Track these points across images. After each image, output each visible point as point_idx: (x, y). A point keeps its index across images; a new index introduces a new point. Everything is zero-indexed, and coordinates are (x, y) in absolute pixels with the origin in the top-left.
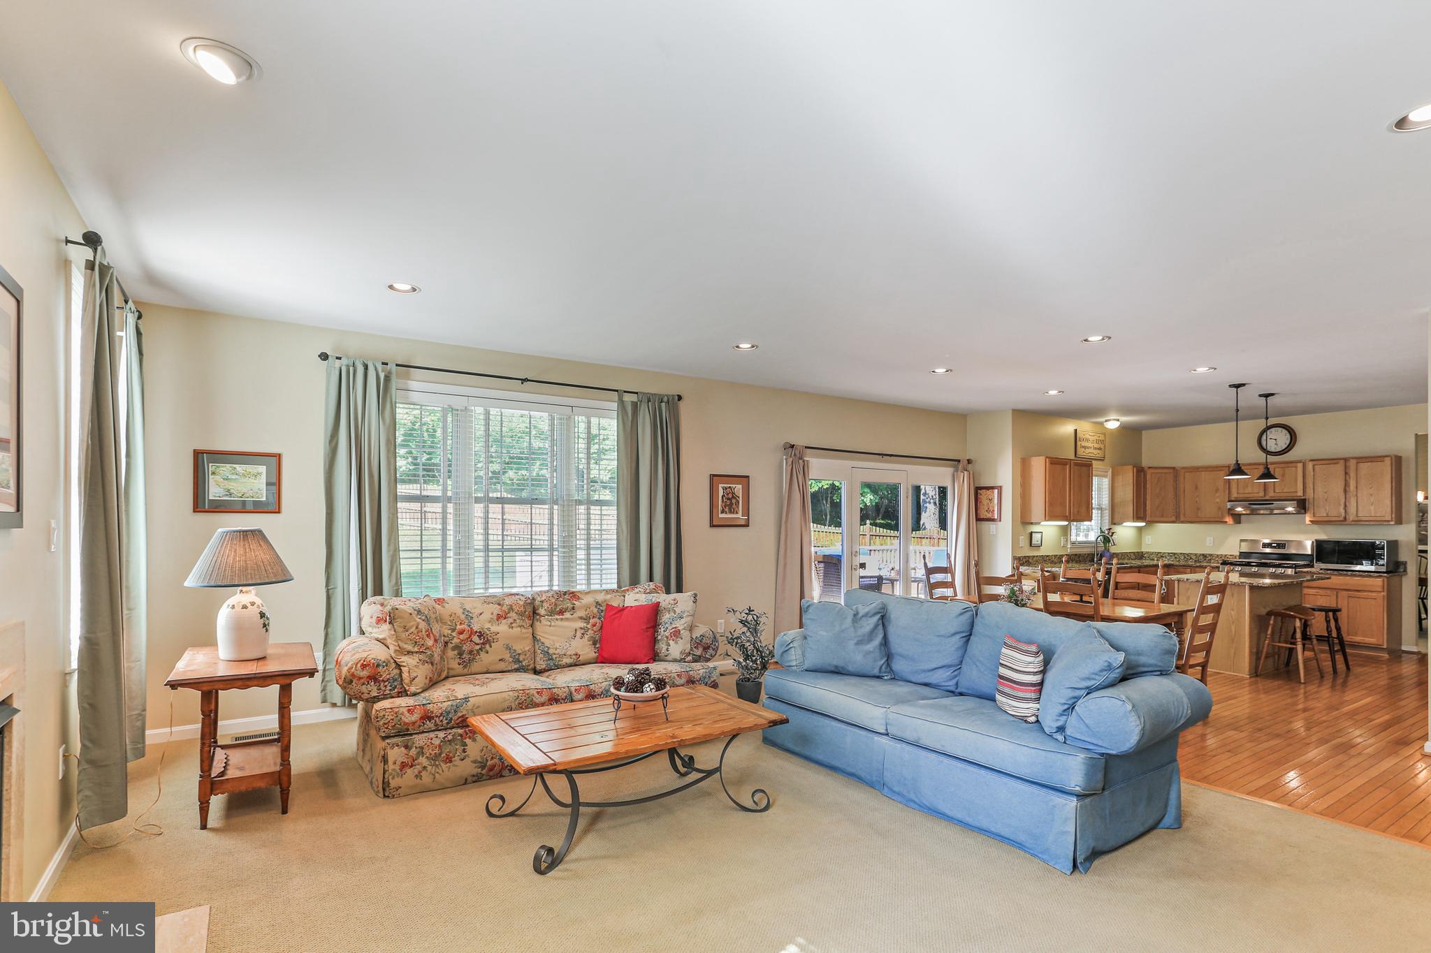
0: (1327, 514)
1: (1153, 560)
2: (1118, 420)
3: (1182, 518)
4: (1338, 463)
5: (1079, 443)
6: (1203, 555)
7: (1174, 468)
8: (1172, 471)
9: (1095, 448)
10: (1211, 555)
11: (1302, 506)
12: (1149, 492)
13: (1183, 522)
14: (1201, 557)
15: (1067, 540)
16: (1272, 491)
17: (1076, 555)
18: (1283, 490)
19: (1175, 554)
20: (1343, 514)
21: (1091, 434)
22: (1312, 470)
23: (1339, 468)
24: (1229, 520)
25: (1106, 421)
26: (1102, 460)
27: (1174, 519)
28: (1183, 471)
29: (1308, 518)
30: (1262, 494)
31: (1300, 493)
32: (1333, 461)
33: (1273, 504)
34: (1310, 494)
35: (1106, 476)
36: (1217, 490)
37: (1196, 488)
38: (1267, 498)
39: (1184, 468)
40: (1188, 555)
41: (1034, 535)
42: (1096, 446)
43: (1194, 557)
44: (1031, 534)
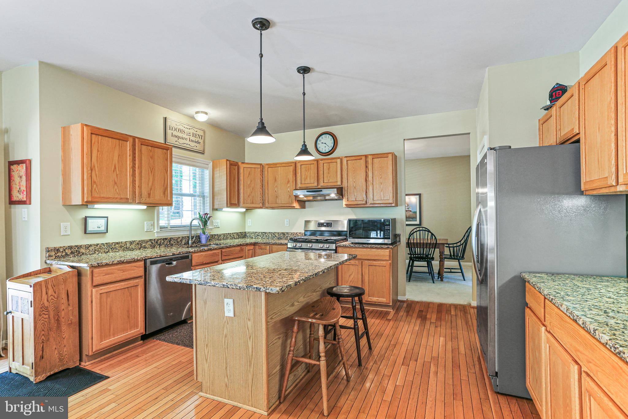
0: (356, 199)
1: (252, 238)
2: (206, 113)
3: (267, 205)
4: (361, 159)
5: (169, 132)
6: (283, 233)
7: (261, 164)
8: (259, 166)
9: (192, 141)
10: (287, 233)
11: (341, 192)
12: (241, 183)
13: (267, 208)
14: (282, 235)
15: (153, 225)
16: (322, 182)
17: (166, 239)
18: (329, 180)
19: (265, 233)
20: (365, 199)
21: (186, 126)
22: (346, 165)
23: (363, 162)
24: (296, 205)
25: (197, 113)
26: (203, 153)
27: (261, 205)
28: (267, 166)
29: (344, 202)
30: (316, 184)
31: (339, 183)
32: (358, 158)
33: (322, 191)
34: (345, 185)
35: (207, 168)
36: (288, 182)
37: (275, 180)
38: (319, 187)
39: (267, 164)
40: (274, 234)
41: (90, 221)
42: (193, 139)
43: (277, 235)
44: (86, 219)
